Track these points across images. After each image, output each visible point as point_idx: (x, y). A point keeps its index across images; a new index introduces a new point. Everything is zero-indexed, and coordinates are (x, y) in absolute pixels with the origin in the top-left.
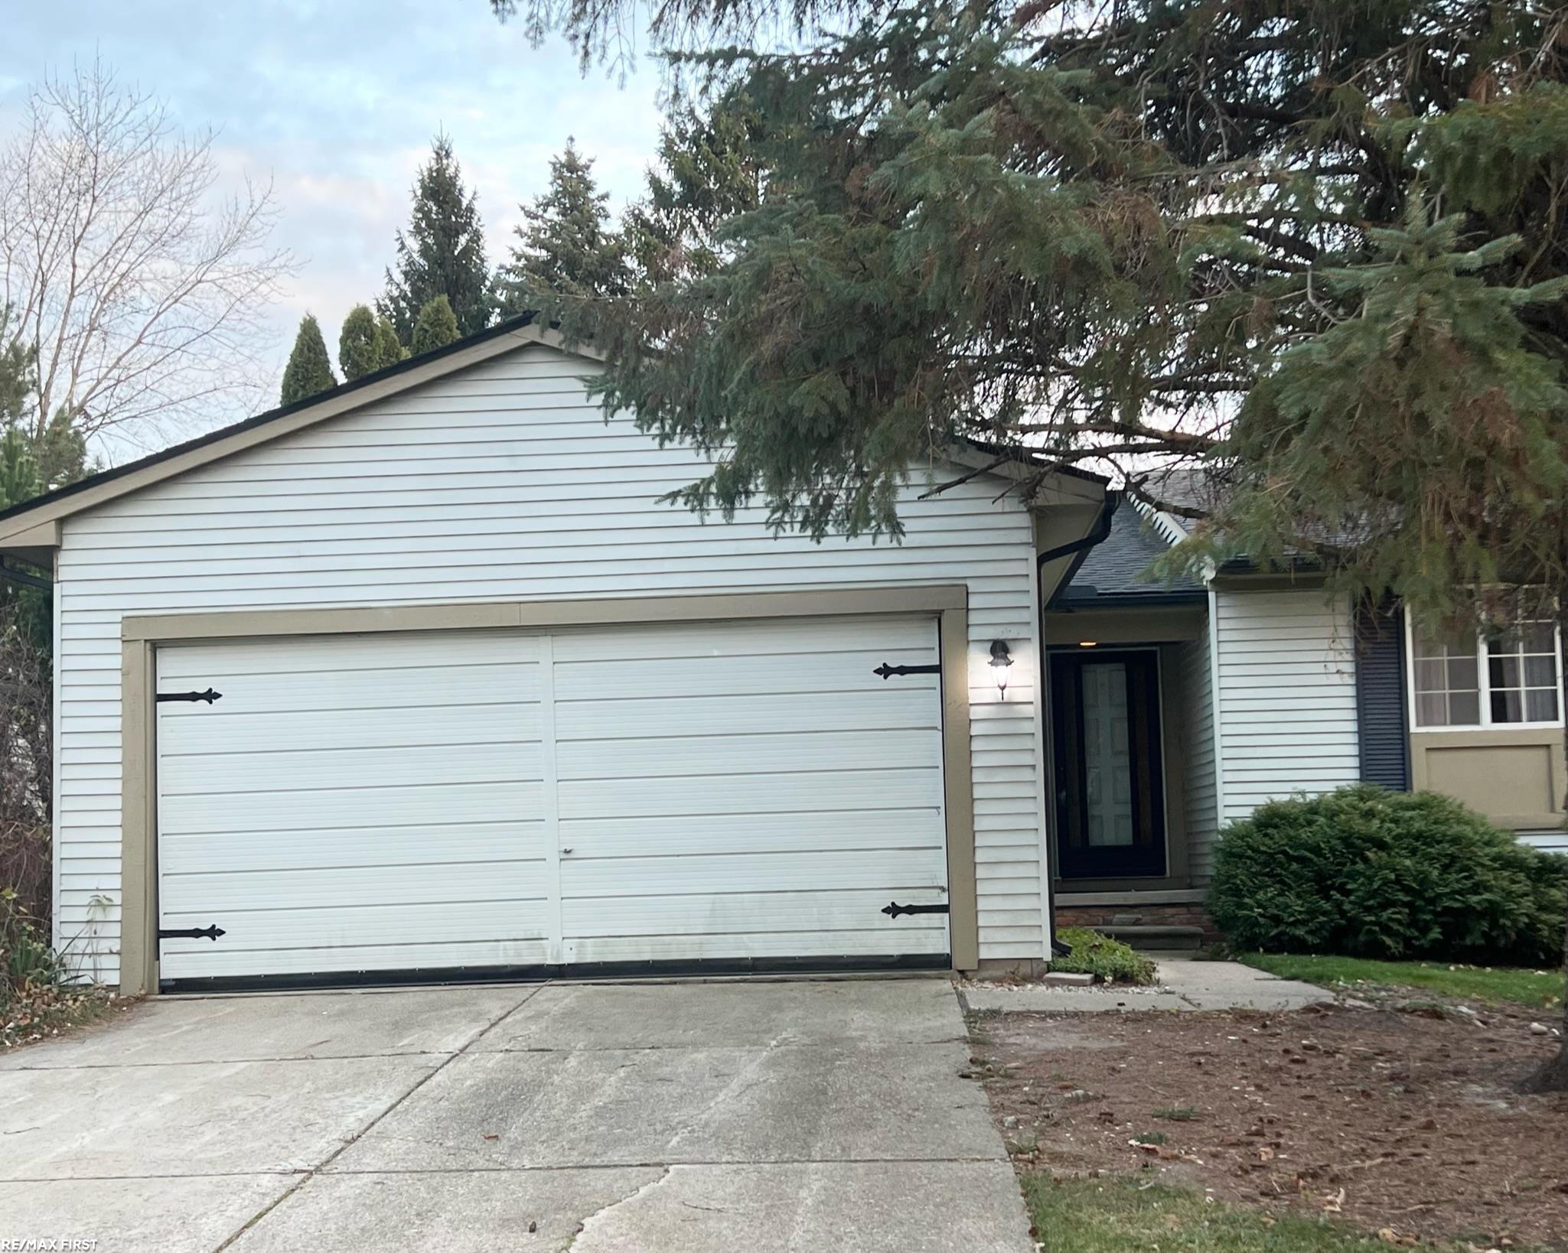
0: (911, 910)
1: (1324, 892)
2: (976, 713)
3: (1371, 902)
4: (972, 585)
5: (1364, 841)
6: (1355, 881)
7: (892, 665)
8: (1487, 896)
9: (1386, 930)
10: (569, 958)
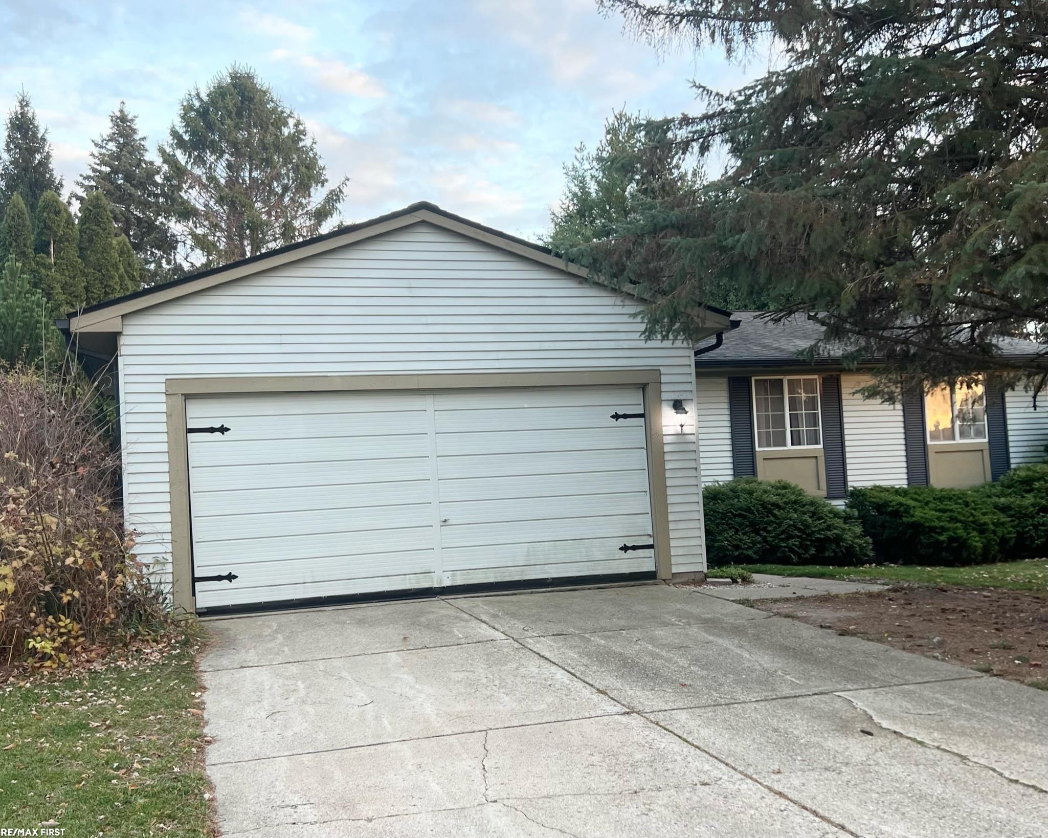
0: (634, 548)
1: (757, 532)
2: (667, 439)
3: (783, 536)
4: (663, 370)
5: (772, 505)
6: (771, 526)
7: (620, 413)
8: (835, 531)
9: (791, 550)
10: (447, 583)
